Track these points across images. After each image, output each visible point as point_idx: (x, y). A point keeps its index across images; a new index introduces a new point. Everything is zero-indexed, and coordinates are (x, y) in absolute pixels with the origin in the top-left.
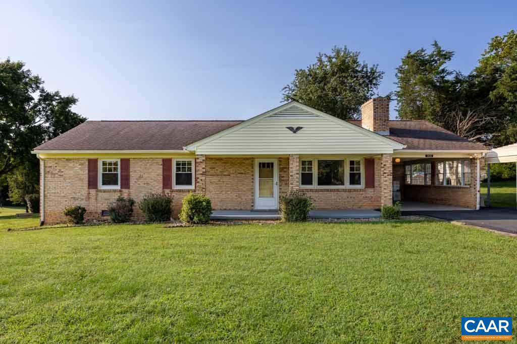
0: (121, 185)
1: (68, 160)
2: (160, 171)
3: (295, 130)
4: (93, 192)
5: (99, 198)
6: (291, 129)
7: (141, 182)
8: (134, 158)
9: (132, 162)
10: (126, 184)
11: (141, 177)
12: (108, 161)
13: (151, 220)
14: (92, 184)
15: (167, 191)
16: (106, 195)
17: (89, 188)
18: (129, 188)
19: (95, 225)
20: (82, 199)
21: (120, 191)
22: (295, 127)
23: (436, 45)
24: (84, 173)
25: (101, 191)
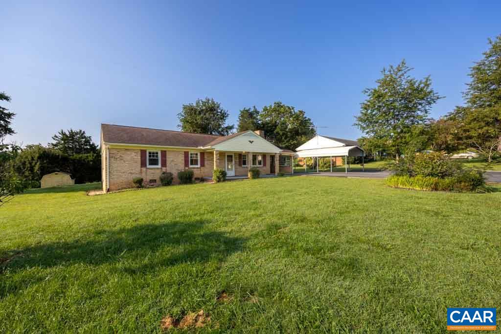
0: (162, 165)
1: (126, 149)
2: (183, 158)
3: (251, 142)
4: (144, 169)
5: (148, 173)
6: (250, 141)
7: (173, 164)
8: (169, 151)
9: (167, 152)
10: (164, 164)
11: (172, 161)
12: (152, 151)
13: (180, 184)
14: (143, 164)
15: (187, 168)
16: (152, 171)
17: (141, 167)
18: (166, 167)
19: (148, 188)
20: (137, 174)
21: (161, 169)
22: (251, 141)
23: (254, 107)
24: (138, 158)
25: (148, 168)
